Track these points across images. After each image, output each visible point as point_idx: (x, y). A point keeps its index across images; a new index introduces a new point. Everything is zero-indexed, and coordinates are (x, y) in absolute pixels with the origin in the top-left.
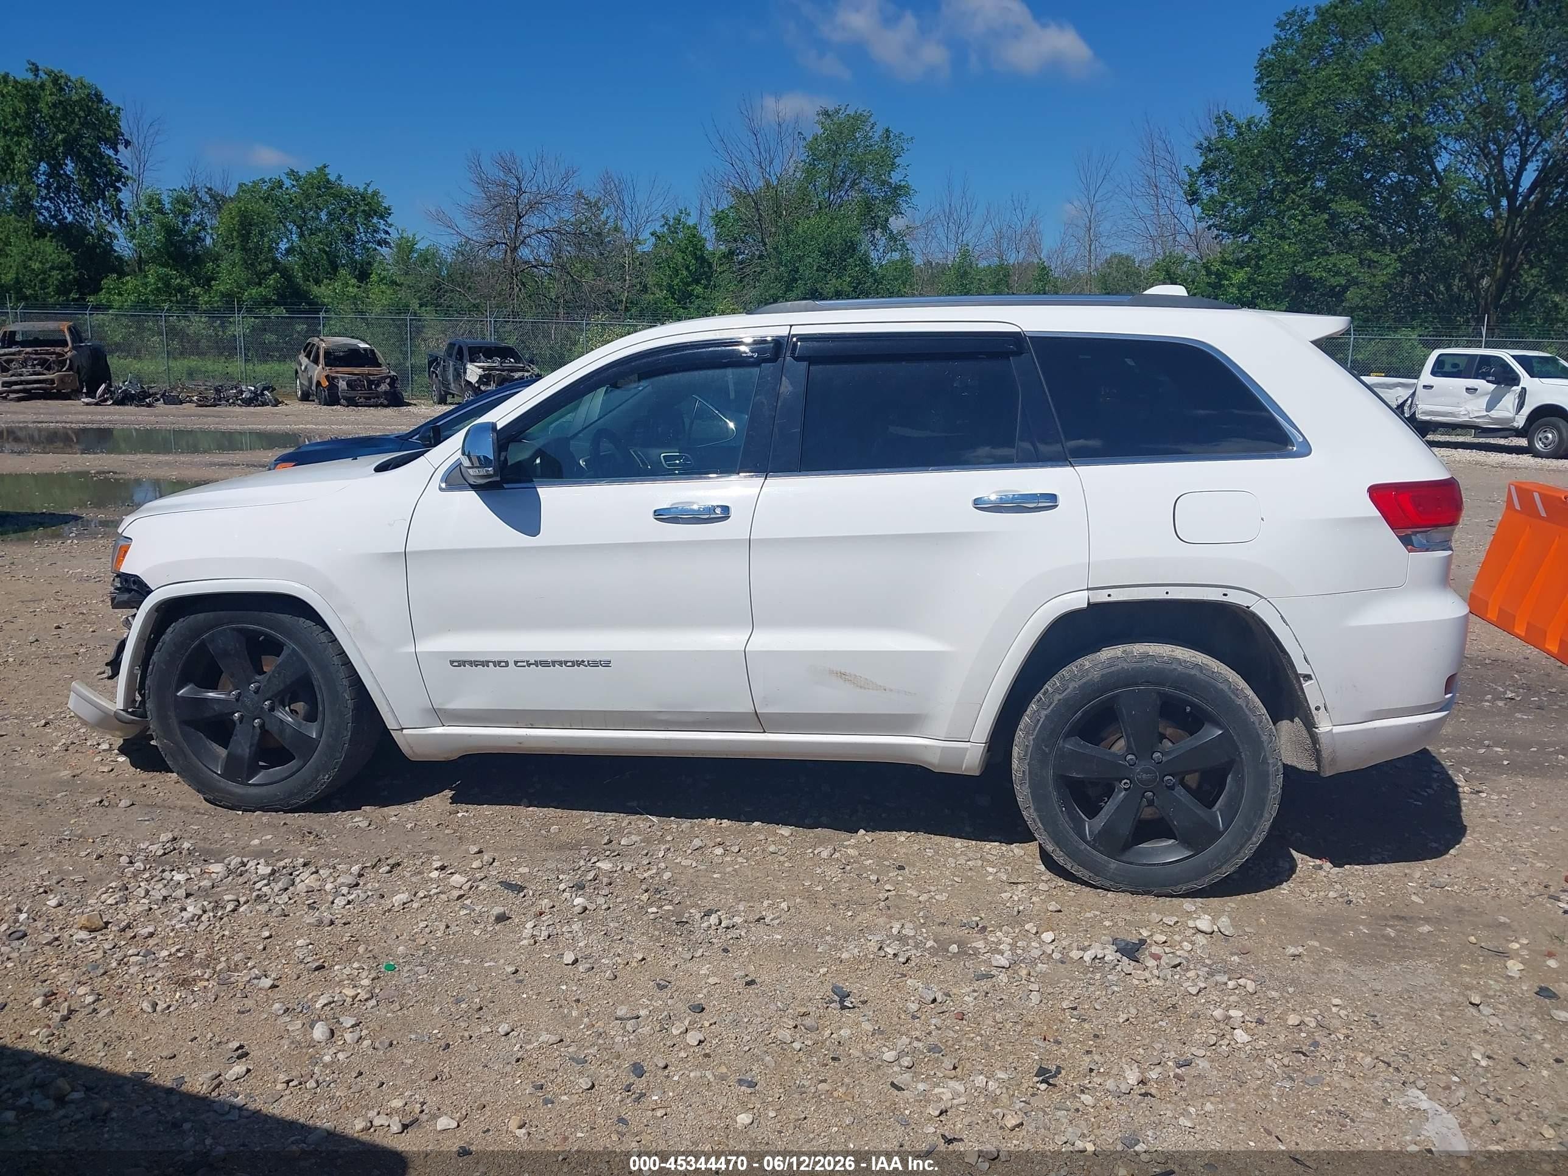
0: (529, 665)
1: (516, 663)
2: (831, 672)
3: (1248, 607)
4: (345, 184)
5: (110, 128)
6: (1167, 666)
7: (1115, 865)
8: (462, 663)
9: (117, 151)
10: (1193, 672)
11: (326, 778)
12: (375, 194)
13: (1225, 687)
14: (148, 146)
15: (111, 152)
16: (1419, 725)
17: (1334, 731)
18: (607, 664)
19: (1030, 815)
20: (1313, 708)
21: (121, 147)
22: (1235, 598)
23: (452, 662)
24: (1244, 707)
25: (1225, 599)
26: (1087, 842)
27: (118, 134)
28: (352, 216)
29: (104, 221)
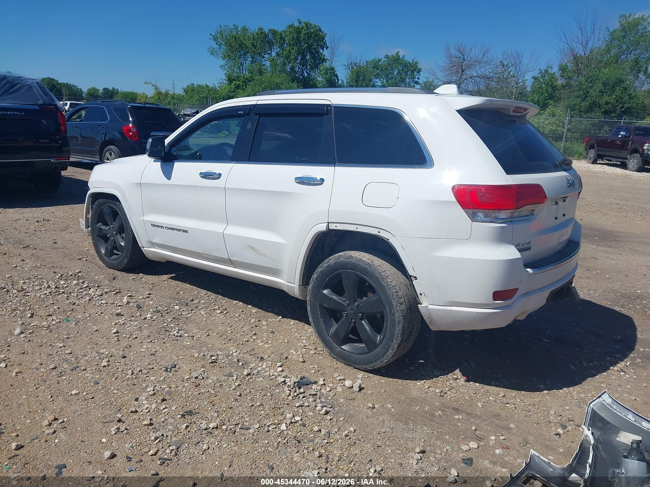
0: (169, 229)
1: (165, 227)
2: (249, 246)
3: (388, 239)
4: (406, 59)
5: (322, 41)
6: (357, 262)
7: (339, 349)
8: (154, 225)
9: (323, 50)
10: (367, 267)
11: (126, 261)
12: (416, 63)
13: (379, 276)
14: (336, 47)
15: (321, 51)
16: (477, 313)
17: (429, 307)
18: (187, 232)
19: (311, 319)
20: (418, 294)
21: (325, 49)
22: (383, 234)
23: (152, 225)
24: (386, 287)
25: (379, 234)
26: (329, 336)
27: (325, 44)
28: (406, 72)
29: (317, 76)
